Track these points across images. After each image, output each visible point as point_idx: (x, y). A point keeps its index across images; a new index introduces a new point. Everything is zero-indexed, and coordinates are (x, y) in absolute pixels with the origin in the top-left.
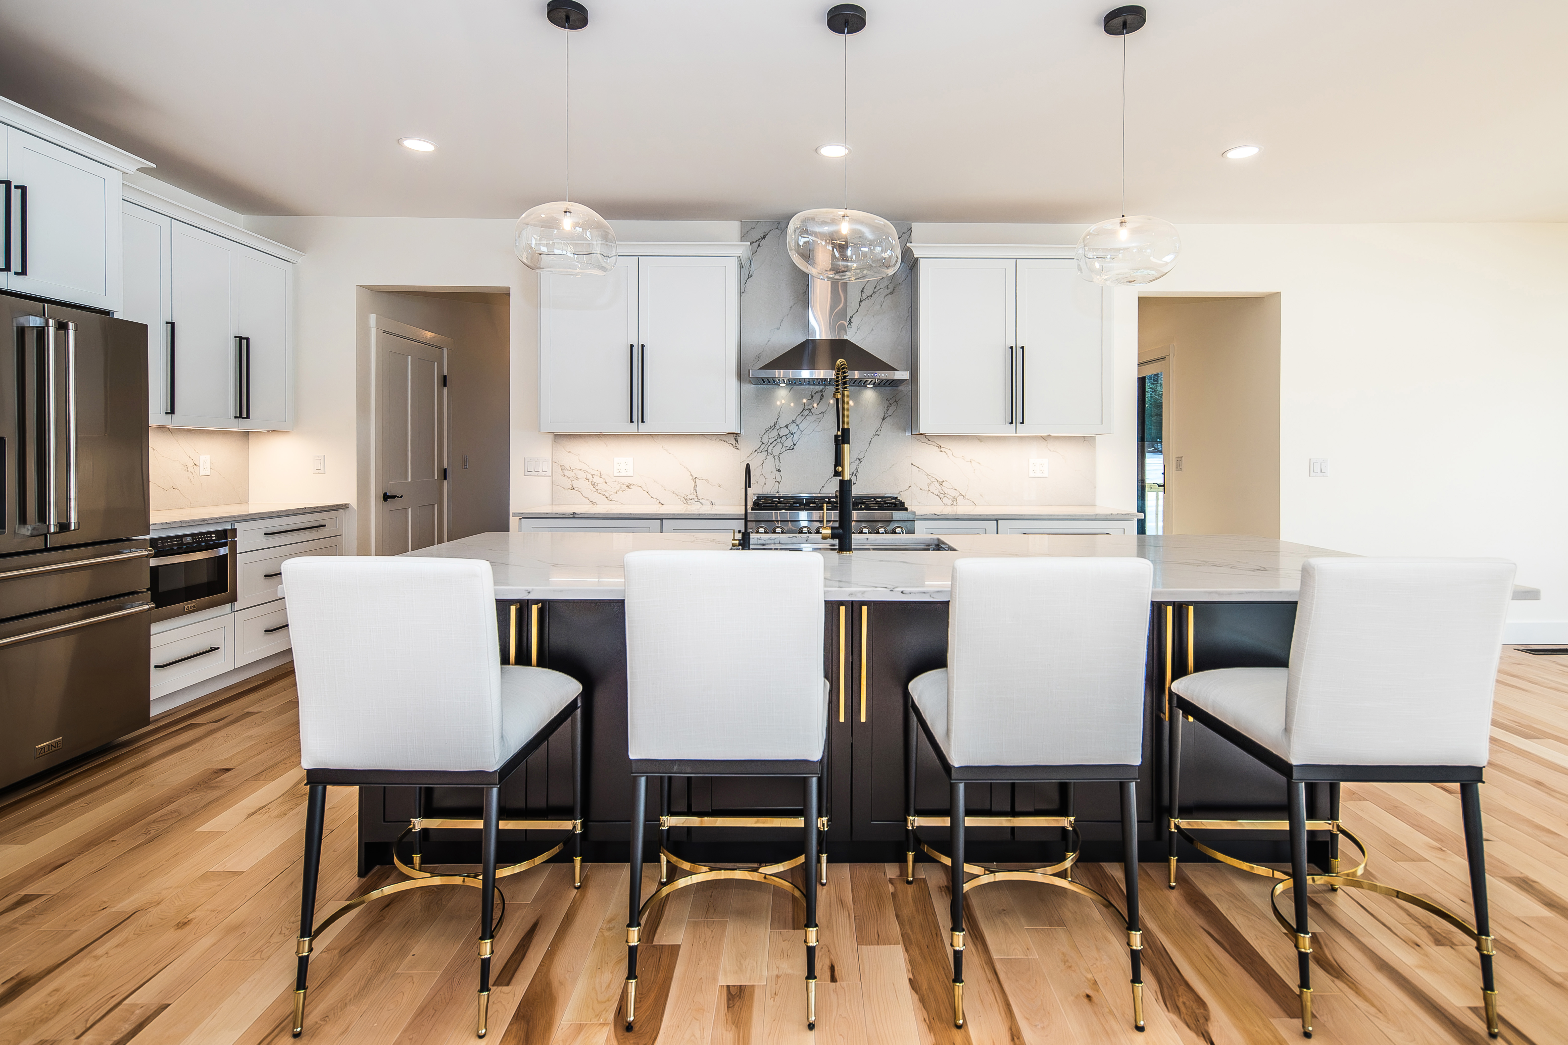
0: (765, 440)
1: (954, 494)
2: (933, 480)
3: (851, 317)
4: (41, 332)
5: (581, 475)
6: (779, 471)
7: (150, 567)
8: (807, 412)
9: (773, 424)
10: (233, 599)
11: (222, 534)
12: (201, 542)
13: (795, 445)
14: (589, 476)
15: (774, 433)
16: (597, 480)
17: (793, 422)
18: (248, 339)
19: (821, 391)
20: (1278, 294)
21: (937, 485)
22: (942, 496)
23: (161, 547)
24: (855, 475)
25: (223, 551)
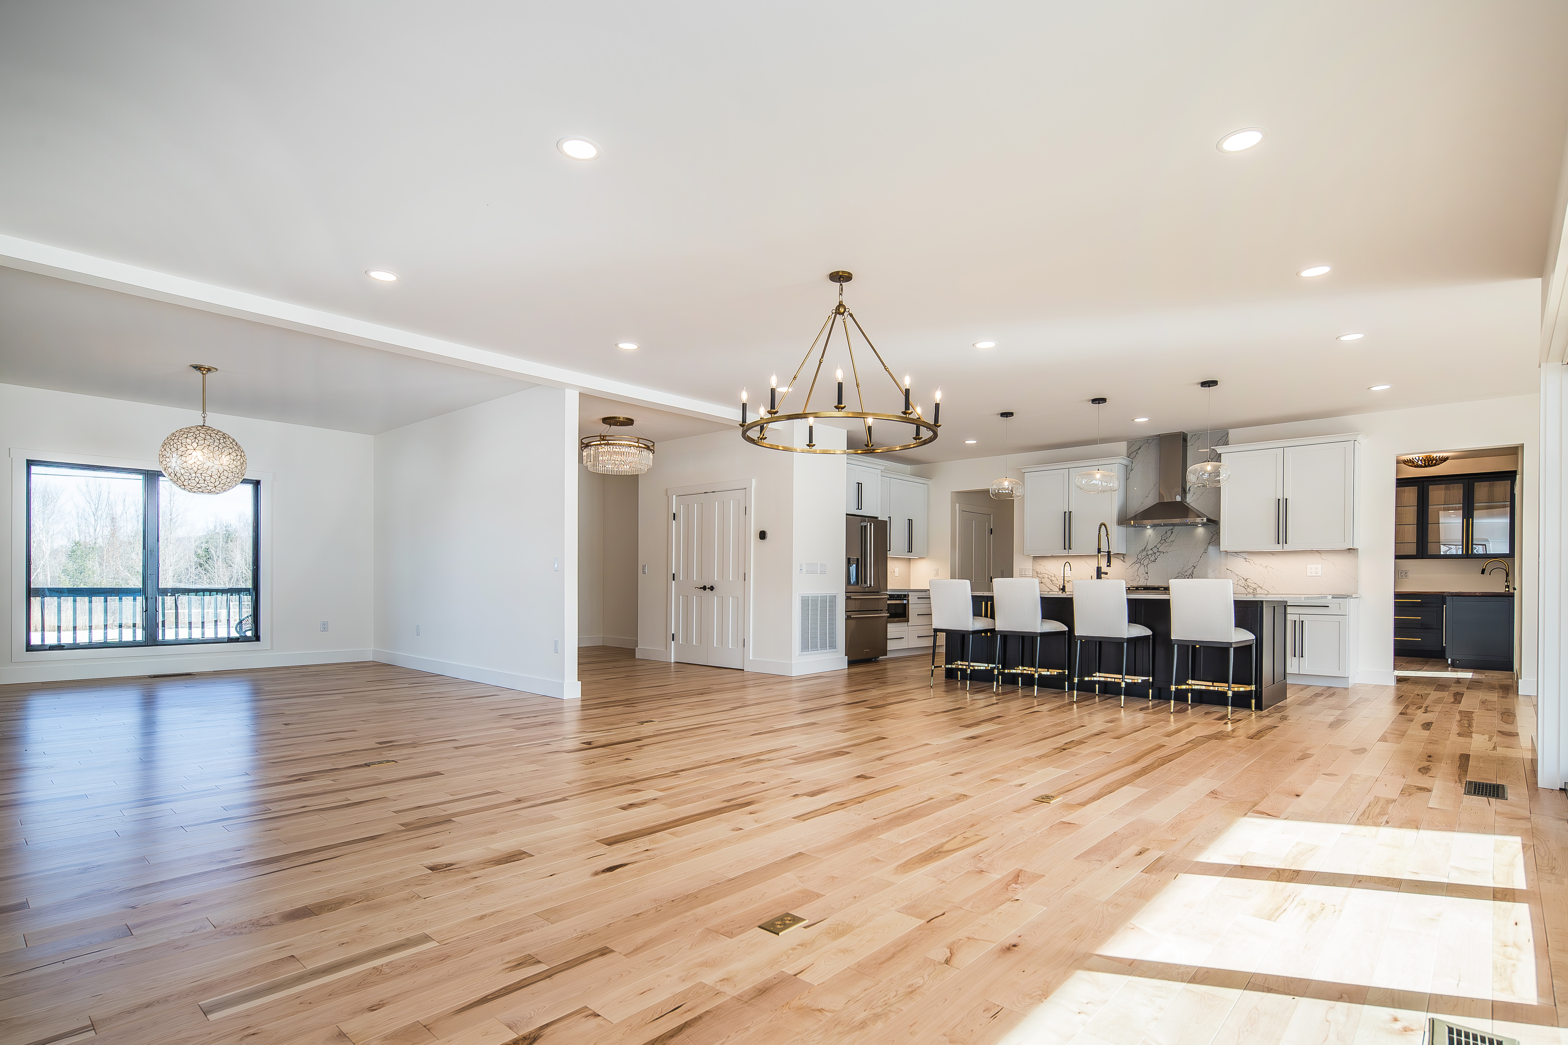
0: (1139, 558)
1: (1255, 586)
2: (1241, 578)
3: (1190, 487)
4: (866, 527)
5: (1046, 576)
6: (1147, 573)
7: (888, 604)
8: (1164, 541)
9: (1144, 548)
10: (908, 621)
11: (905, 596)
12: (899, 597)
13: (1156, 559)
14: (1050, 577)
15: (1145, 553)
16: (1053, 578)
17: (1155, 547)
18: (912, 520)
19: (1172, 529)
20: (1522, 446)
21: (1244, 581)
22: (1246, 587)
23: (892, 597)
24: (1192, 576)
25: (905, 602)
